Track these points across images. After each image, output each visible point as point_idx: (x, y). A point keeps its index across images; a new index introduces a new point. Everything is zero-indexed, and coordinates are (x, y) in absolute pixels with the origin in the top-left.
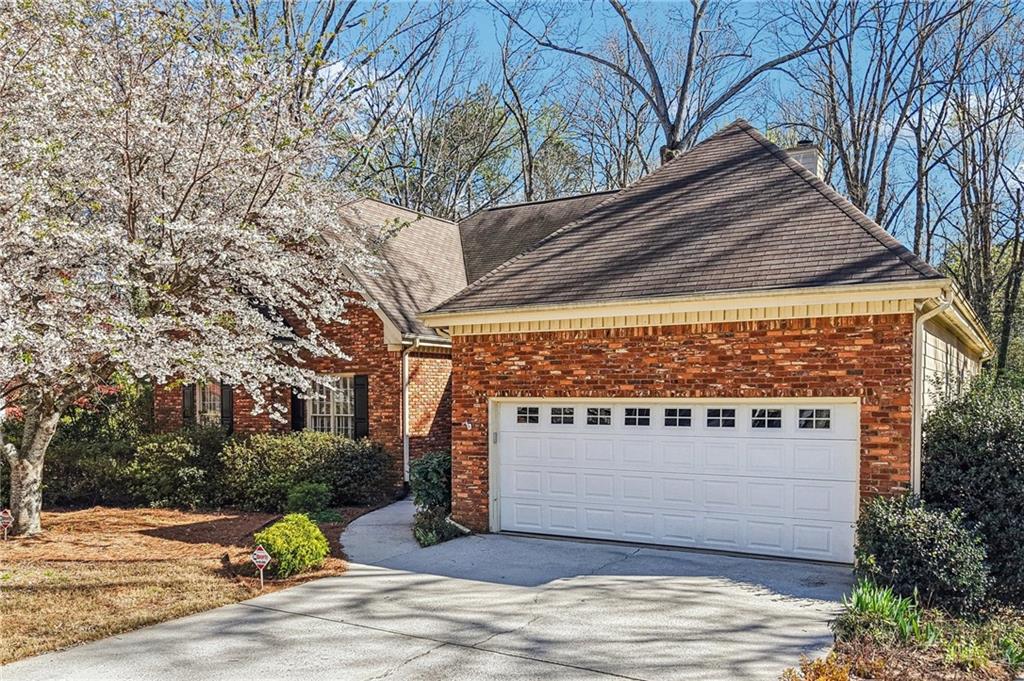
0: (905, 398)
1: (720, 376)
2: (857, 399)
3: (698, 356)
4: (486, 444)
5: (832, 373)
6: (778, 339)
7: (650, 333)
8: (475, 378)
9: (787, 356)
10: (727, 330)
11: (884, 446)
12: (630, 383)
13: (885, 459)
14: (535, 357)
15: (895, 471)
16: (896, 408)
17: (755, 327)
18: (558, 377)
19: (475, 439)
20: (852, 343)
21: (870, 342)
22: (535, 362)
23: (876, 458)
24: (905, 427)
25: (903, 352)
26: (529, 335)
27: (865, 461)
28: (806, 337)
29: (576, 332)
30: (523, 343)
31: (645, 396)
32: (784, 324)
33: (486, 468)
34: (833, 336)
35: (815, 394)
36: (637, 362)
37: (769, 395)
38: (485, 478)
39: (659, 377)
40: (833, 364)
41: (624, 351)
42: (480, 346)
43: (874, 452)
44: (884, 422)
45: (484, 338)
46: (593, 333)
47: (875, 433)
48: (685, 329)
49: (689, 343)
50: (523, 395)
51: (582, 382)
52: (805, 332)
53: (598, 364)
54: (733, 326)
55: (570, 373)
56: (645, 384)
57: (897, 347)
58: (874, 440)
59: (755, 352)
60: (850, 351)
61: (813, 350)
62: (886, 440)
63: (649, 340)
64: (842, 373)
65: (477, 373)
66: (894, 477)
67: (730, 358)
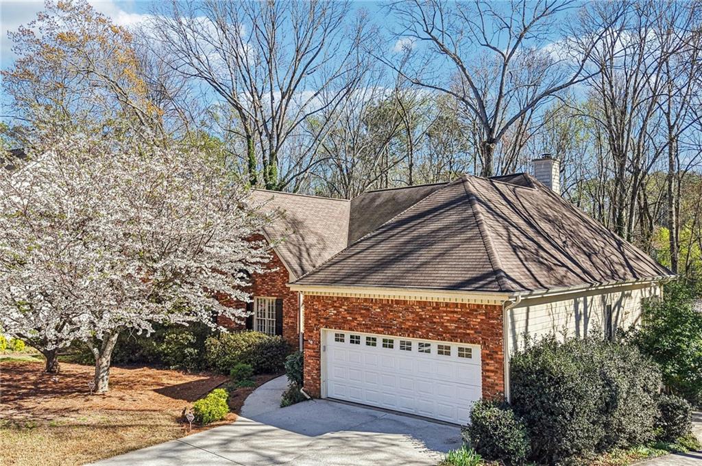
0: (500, 347)
1: (420, 328)
2: (479, 346)
3: (411, 316)
4: (319, 352)
5: (468, 331)
6: (444, 312)
7: (390, 302)
8: (314, 317)
9: (448, 321)
10: (423, 305)
11: (492, 371)
12: (382, 327)
13: (493, 378)
14: (341, 310)
15: (497, 385)
16: (497, 353)
17: (434, 305)
18: (350, 320)
19: (314, 349)
20: (476, 318)
21: (484, 318)
22: (341, 312)
23: (489, 377)
24: (500, 362)
25: (498, 324)
26: (338, 298)
27: (484, 378)
28: (456, 312)
29: (359, 298)
30: (335, 302)
31: (388, 334)
32: (447, 305)
33: (319, 365)
34: (468, 313)
35: (461, 342)
36: (385, 316)
37: (441, 340)
38: (319, 370)
39: (394, 325)
40: (468, 327)
41: (379, 310)
42: (316, 301)
43: (488, 374)
44: (491, 359)
45: (318, 297)
46: (366, 300)
47: (488, 364)
48: (405, 302)
49: (407, 309)
50: (335, 328)
51: (361, 324)
52: (456, 310)
53: (368, 316)
54: (425, 303)
55: (356, 319)
56: (388, 328)
57: (496, 322)
58: (488, 368)
59: (435, 318)
61: (459, 319)
62: (492, 368)
63: (390, 306)
64: (472, 332)
65: (315, 315)
66: (497, 388)
67: (424, 319)
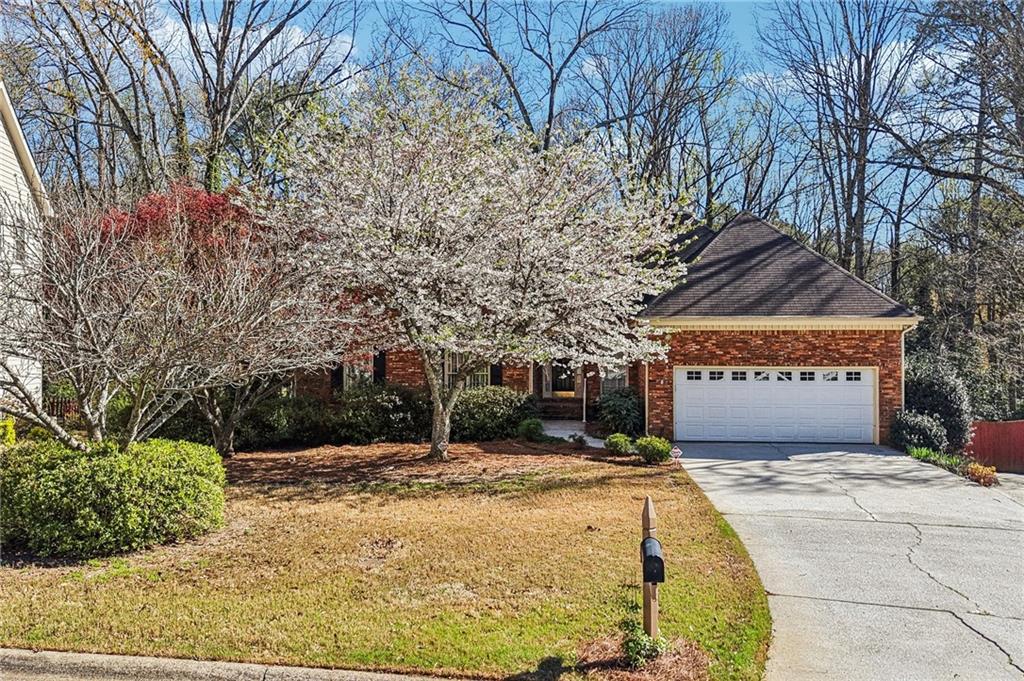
0: (899, 367)
1: (813, 356)
2: (877, 368)
3: (802, 346)
4: (672, 392)
5: (867, 355)
6: (841, 339)
7: (776, 334)
9: (845, 347)
10: (817, 334)
11: (890, 388)
13: (890, 394)
14: (706, 344)
15: (893, 400)
17: (830, 333)
18: (721, 355)
19: (666, 389)
20: (875, 342)
21: (883, 342)
22: (706, 347)
23: (887, 394)
24: (898, 380)
25: (897, 347)
26: (702, 332)
27: (881, 396)
28: (853, 339)
29: (732, 331)
30: (698, 336)
31: (768, 365)
32: (844, 332)
33: (672, 406)
34: (867, 339)
35: (859, 365)
36: (769, 348)
37: (835, 365)
40: (867, 351)
41: (760, 342)
43: (885, 391)
44: (890, 378)
46: (743, 332)
47: (887, 383)
48: (795, 332)
49: (797, 339)
52: (854, 336)
53: (746, 349)
54: (819, 332)
56: (773, 360)
57: (894, 345)
58: (886, 386)
59: (831, 345)
60: (874, 345)
61: (858, 345)
62: (891, 386)
63: (775, 337)
64: (871, 355)
66: (895, 402)
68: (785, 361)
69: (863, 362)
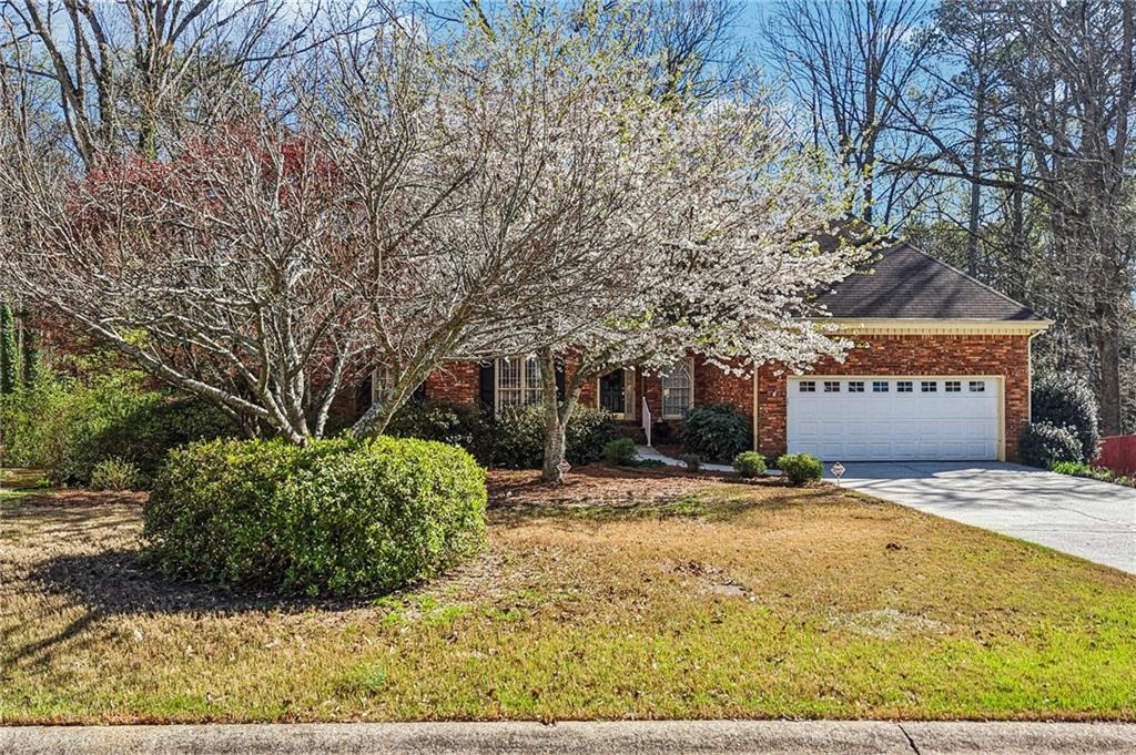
0: (1026, 376)
1: (938, 363)
2: (1003, 377)
3: (926, 352)
5: (993, 363)
6: (967, 345)
7: (898, 338)
9: (971, 354)
10: (941, 339)
11: (1017, 399)
13: (1017, 406)
15: (1022, 411)
17: (955, 338)
20: (1002, 348)
21: (1010, 348)
23: (1013, 405)
25: (1025, 354)
27: (1007, 407)
28: (980, 345)
32: (970, 337)
34: (993, 345)
35: (978, 374)
36: (891, 355)
40: (994, 359)
41: (883, 348)
43: (1012, 402)
44: (1017, 388)
47: (1013, 393)
48: (918, 337)
49: (920, 345)
52: (980, 342)
53: (866, 355)
54: (944, 337)
56: (895, 368)
57: (1022, 351)
58: (1013, 396)
59: (956, 352)
60: (1001, 352)
61: (984, 351)
62: (1018, 396)
63: (898, 342)
64: (998, 363)
66: (1023, 415)
67: (943, 354)
68: (907, 369)
69: (989, 370)
